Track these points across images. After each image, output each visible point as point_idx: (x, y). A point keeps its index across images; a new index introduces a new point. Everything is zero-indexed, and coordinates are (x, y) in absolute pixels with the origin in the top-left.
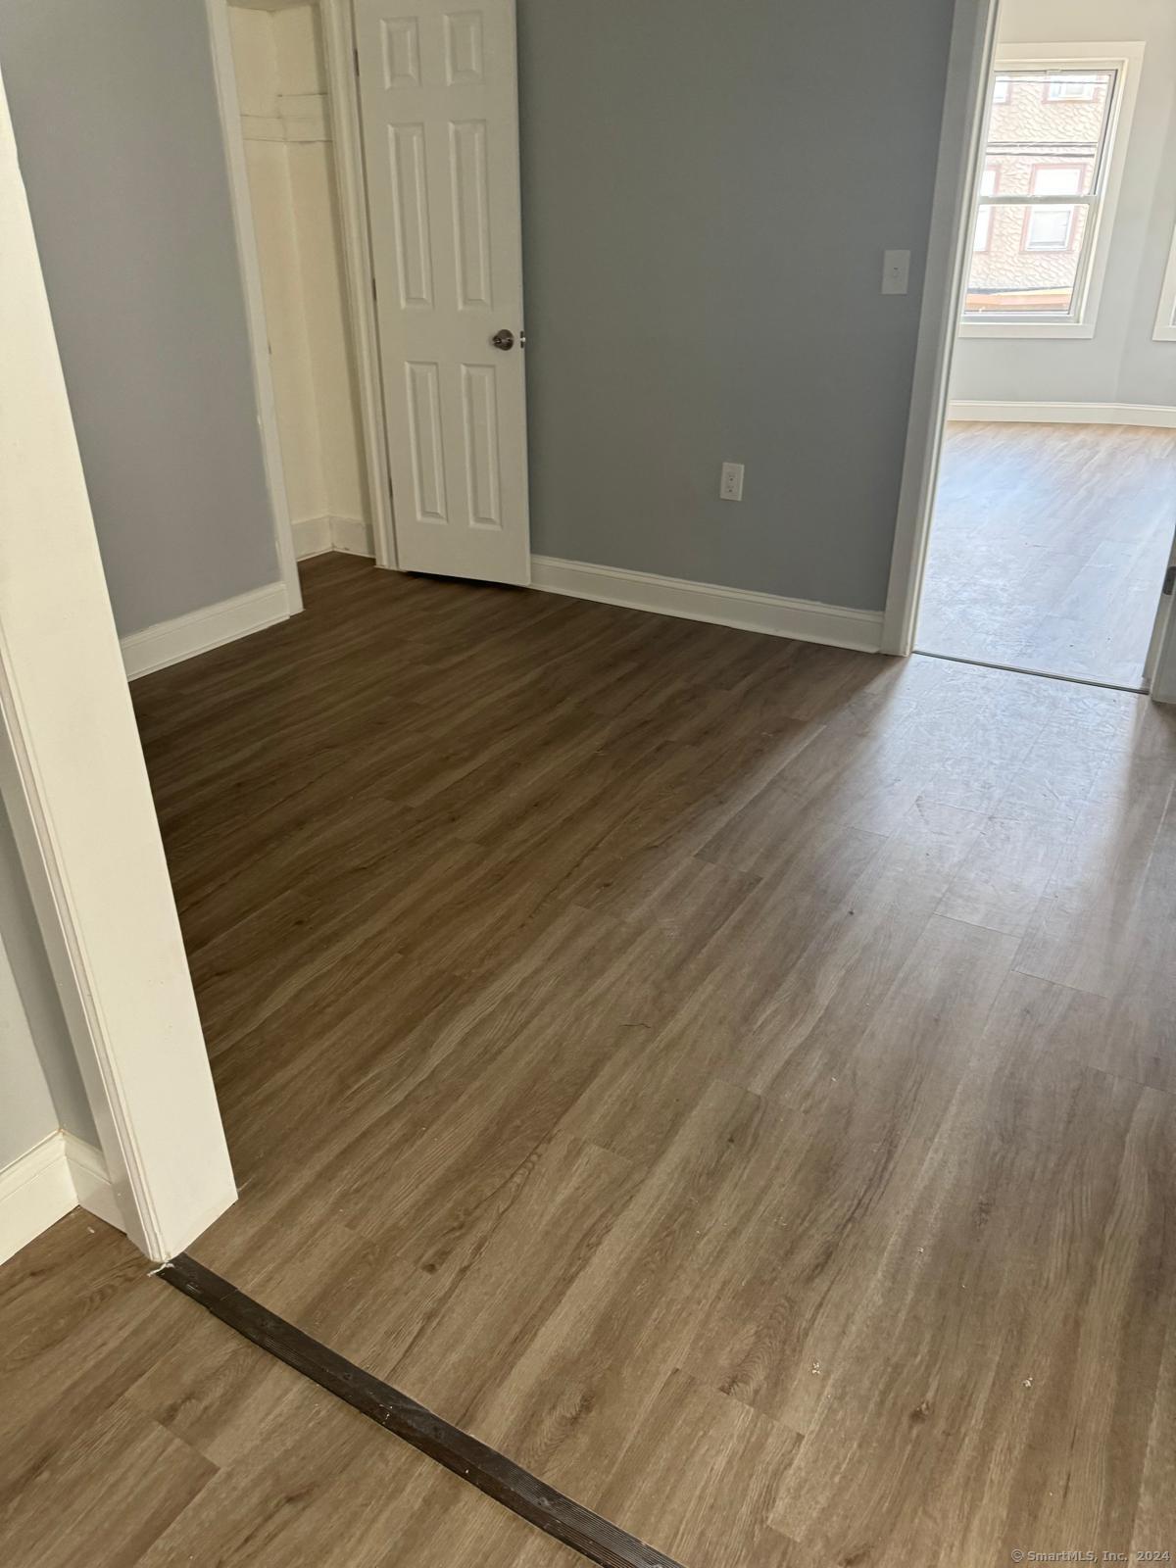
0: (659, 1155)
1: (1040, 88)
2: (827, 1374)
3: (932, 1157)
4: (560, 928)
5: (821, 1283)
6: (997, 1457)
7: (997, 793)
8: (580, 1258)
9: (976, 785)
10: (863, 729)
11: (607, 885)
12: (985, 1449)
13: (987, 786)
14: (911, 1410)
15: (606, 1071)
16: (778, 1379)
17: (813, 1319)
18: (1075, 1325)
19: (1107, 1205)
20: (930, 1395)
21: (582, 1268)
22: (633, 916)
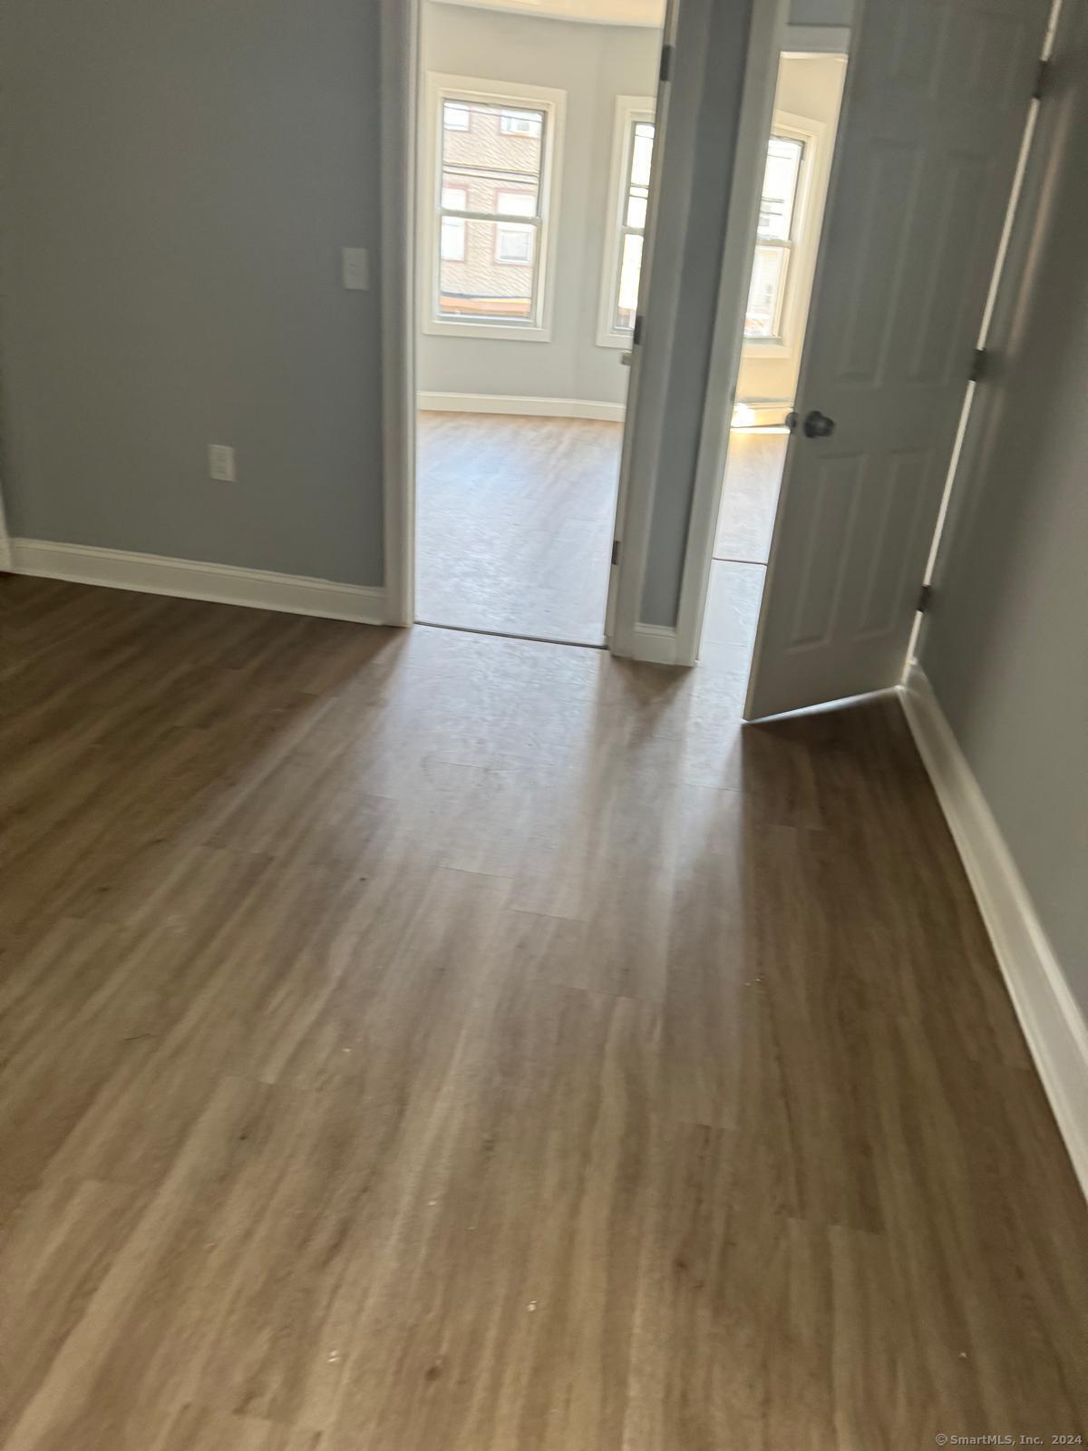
0: (165, 1172)
1: (493, 120)
2: (345, 1357)
3: (441, 1107)
4: (50, 946)
5: (337, 1265)
6: (507, 1390)
7: (491, 746)
8: (74, 1313)
9: (473, 742)
10: (372, 699)
11: (105, 890)
12: (495, 1387)
13: (481, 741)
14: (427, 1368)
15: (105, 1095)
16: (295, 1382)
17: (329, 1306)
18: (569, 1237)
19: (592, 1114)
20: (444, 1348)
21: (76, 1323)
22: (135, 919)
